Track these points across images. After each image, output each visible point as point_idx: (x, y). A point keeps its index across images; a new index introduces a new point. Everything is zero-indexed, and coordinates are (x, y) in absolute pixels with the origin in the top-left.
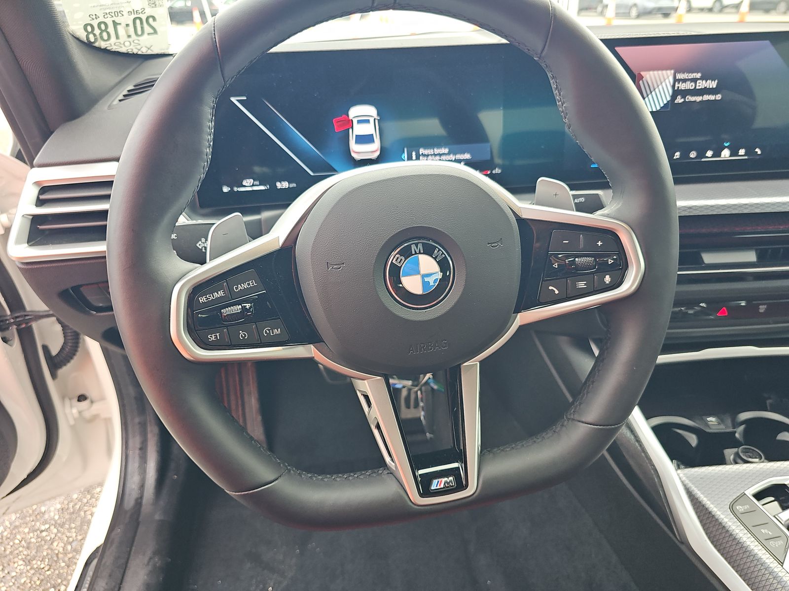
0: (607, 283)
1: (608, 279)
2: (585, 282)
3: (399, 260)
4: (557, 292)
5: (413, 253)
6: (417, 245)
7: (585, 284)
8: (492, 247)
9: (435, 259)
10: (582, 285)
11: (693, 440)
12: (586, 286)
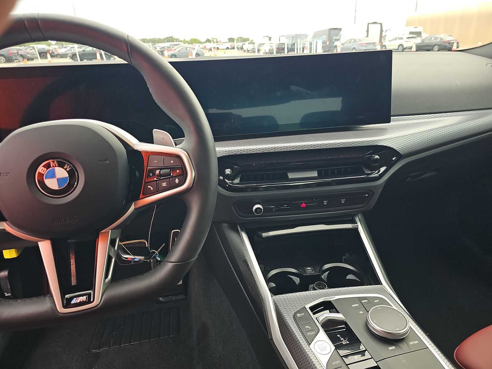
0: (177, 183)
1: (177, 181)
2: (166, 183)
3: (43, 170)
4: (152, 189)
5: (52, 166)
6: (54, 162)
7: (166, 184)
8: (102, 163)
9: (66, 169)
10: (164, 184)
11: (297, 280)
12: (166, 185)
